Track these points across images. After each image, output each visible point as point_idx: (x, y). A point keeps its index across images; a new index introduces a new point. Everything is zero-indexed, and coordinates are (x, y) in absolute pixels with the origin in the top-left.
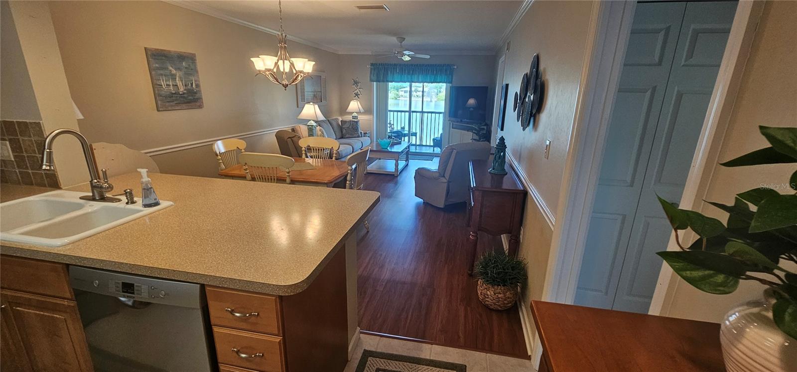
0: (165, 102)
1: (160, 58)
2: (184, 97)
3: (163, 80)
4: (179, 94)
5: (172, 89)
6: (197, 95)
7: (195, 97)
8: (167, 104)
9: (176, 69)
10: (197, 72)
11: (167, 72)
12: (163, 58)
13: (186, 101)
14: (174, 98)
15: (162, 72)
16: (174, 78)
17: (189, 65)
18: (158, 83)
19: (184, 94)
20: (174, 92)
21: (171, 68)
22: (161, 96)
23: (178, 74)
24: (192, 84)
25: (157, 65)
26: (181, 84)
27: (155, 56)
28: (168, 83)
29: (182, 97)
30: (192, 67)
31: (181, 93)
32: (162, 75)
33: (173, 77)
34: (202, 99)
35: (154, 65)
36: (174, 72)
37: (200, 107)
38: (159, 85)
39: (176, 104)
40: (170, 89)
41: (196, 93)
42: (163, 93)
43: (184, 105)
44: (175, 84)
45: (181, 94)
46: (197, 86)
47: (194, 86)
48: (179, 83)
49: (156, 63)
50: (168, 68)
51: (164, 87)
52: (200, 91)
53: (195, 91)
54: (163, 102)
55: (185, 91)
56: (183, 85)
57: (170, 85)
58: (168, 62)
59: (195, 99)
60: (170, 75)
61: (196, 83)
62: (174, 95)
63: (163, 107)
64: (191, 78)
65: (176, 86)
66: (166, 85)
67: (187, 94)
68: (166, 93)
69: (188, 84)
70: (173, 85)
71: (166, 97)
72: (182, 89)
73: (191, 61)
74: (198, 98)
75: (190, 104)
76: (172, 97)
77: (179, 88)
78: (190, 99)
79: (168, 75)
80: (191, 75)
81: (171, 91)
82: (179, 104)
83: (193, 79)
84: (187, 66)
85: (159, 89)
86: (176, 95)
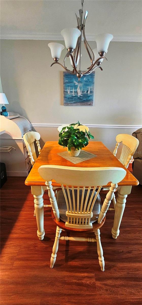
0: (68, 101)
1: (69, 76)
2: (80, 99)
3: (69, 89)
4: (77, 97)
5: (73, 94)
6: (90, 98)
7: (88, 99)
8: (69, 102)
10: (93, 83)
11: (72, 84)
14: (73, 99)
15: (69, 84)
16: (76, 88)
17: (88, 79)
18: (66, 91)
19: (81, 97)
20: (74, 96)
21: (75, 82)
22: (66, 98)
23: (79, 85)
24: (87, 91)
25: (67, 81)
26: (80, 91)
27: (67, 75)
29: (79, 99)
31: (78, 96)
32: (69, 86)
33: (76, 87)
34: (93, 100)
36: (77, 84)
37: (90, 105)
38: (66, 92)
39: (74, 102)
40: (72, 94)
41: (89, 97)
42: (68, 96)
44: (75, 91)
45: (79, 97)
46: (91, 92)
48: (79, 90)
49: (67, 80)
50: (73, 82)
51: (69, 93)
52: (92, 96)
53: (89, 95)
54: (66, 101)
55: (82, 95)
56: (81, 92)
57: (73, 92)
58: (74, 78)
59: (88, 100)
60: (74, 86)
61: (91, 90)
62: (74, 98)
63: (66, 104)
64: (88, 87)
65: (77, 92)
66: (70, 92)
67: (83, 97)
68: (69, 96)
69: (85, 91)
70: (75, 92)
71: (69, 98)
72: (80, 94)
73: (91, 77)
74: (90, 99)
75: (84, 103)
76: (73, 98)
77: (78, 94)
78: (84, 100)
79: (73, 86)
80: (88, 85)
81: (72, 95)
82: (76, 102)
83: (89, 88)
84: (86, 80)
85: (66, 94)
86: (75, 98)
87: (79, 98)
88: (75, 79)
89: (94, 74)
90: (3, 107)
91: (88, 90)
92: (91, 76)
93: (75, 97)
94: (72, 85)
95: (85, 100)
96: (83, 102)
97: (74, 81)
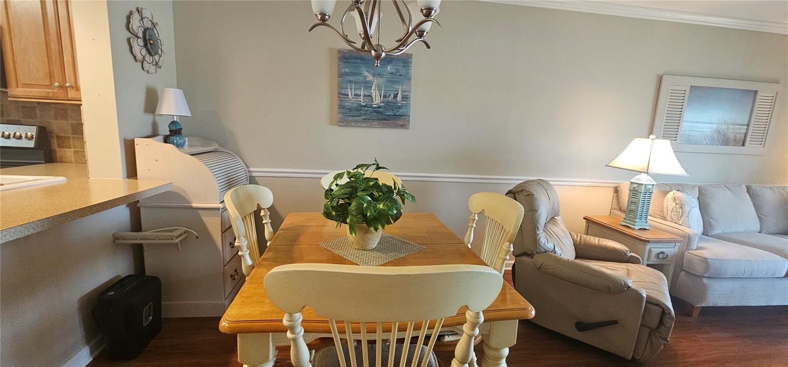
0: (348, 116)
2: (378, 112)
5: (362, 100)
6: (401, 110)
7: (398, 114)
8: (351, 119)
9: (374, 75)
10: (410, 79)
11: (360, 78)
12: (359, 61)
13: (380, 117)
14: (362, 112)
15: (352, 78)
16: (369, 87)
17: (397, 70)
19: (379, 107)
20: (364, 104)
21: (366, 74)
22: (343, 108)
23: (376, 81)
24: (396, 96)
25: (347, 70)
26: (378, 94)
27: (346, 58)
28: (357, 92)
30: (402, 71)
31: (374, 106)
32: (351, 82)
33: (368, 85)
34: (409, 116)
35: (343, 70)
36: (370, 78)
37: (402, 126)
38: (344, 94)
41: (400, 107)
42: (348, 104)
43: (376, 123)
44: (367, 94)
45: (375, 108)
46: (405, 98)
47: (399, 97)
48: (375, 93)
49: (346, 68)
52: (407, 106)
53: (400, 104)
54: (345, 116)
55: (382, 104)
56: (381, 96)
57: (360, 95)
58: (363, 65)
59: (397, 116)
60: (363, 82)
61: (403, 94)
62: (363, 108)
63: (343, 122)
64: (397, 87)
65: (370, 96)
66: (355, 95)
67: (385, 107)
68: (352, 105)
69: (390, 95)
70: (365, 96)
71: (350, 110)
72: (377, 101)
73: (402, 64)
74: (402, 114)
75: (387, 122)
76: (360, 110)
77: (374, 100)
78: (388, 115)
79: (360, 83)
80: (398, 82)
81: (359, 102)
82: (369, 119)
83: (399, 88)
84: (393, 71)
85: (343, 99)
86: (366, 109)
87: (375, 111)
88: (365, 67)
89: (411, 60)
90: (173, 123)
91: (398, 94)
92: (404, 63)
93: (365, 106)
94: (359, 81)
95: (390, 115)
96: (385, 119)
97: (364, 72)
